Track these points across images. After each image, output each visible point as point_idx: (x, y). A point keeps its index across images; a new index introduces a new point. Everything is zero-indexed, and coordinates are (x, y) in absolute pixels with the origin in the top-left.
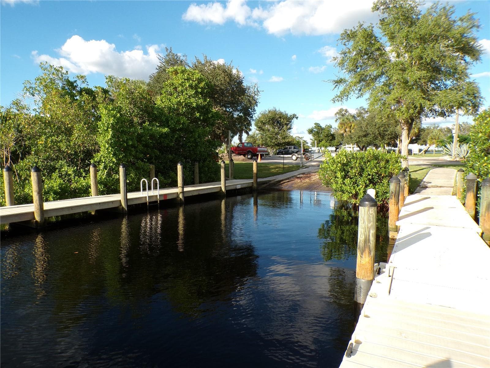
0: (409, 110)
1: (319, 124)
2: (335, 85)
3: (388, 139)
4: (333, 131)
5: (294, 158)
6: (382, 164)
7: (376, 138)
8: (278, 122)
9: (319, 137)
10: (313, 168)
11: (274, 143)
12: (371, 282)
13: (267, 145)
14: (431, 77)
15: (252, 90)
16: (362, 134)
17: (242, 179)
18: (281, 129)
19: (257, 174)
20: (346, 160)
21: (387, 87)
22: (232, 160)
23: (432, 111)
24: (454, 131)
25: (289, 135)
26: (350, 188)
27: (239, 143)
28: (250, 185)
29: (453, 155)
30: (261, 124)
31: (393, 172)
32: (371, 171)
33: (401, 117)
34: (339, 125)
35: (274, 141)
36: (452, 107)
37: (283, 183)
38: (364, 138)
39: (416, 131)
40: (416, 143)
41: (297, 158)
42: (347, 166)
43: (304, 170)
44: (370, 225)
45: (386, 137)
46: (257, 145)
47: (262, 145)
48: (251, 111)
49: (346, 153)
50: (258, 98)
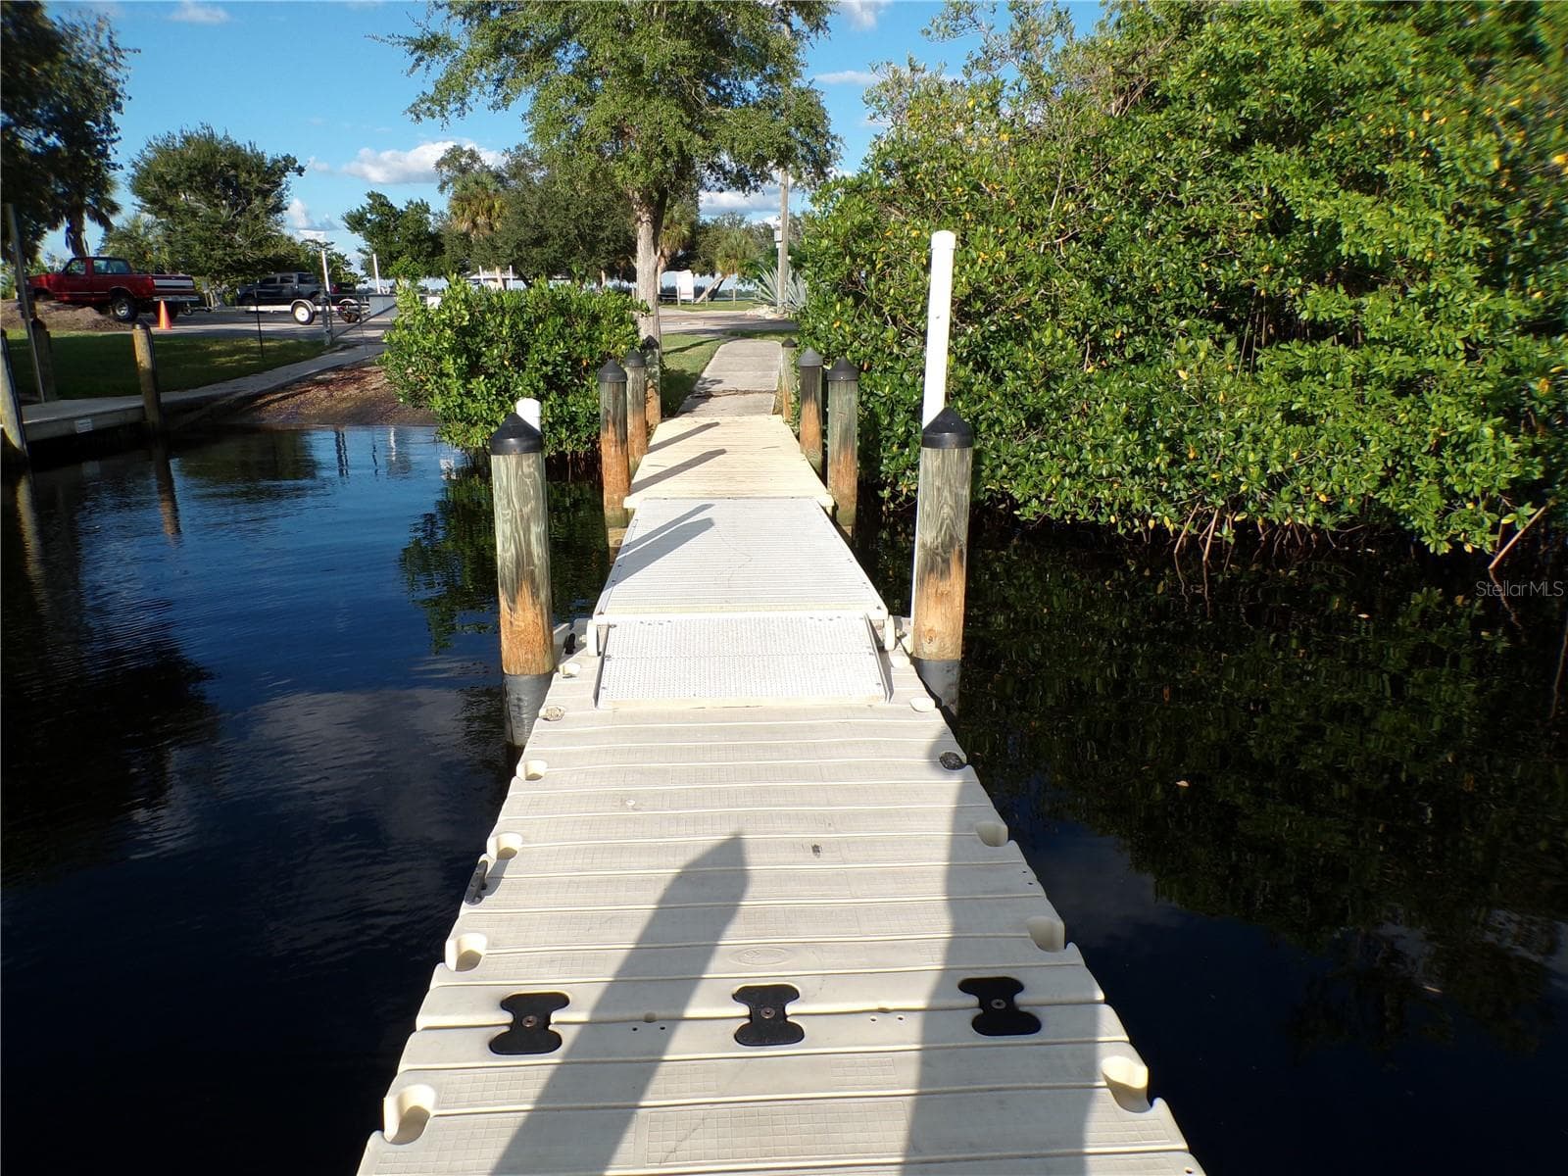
0: (651, 161)
1: (385, 198)
2: (416, 56)
3: (608, 253)
4: (433, 225)
5: (302, 314)
6: (581, 327)
7: (570, 250)
8: (227, 183)
9: (388, 243)
10: (370, 348)
11: (221, 261)
12: (546, 679)
13: (193, 269)
14: (704, 62)
15: (88, 42)
16: (525, 234)
17: (96, 396)
18: (244, 210)
19: (154, 373)
20: (467, 318)
21: (582, 80)
22: (37, 326)
23: (713, 170)
24: (778, 236)
25: (278, 231)
26: (489, 409)
27: (72, 260)
28: (133, 417)
29: (779, 305)
30: (157, 188)
31: (612, 351)
32: (548, 351)
33: (632, 182)
34: (454, 203)
35: (218, 253)
36: (762, 160)
37: (264, 405)
38: (535, 250)
39: (685, 231)
40: (686, 268)
41: (313, 315)
42: (473, 336)
43: (342, 356)
44: (527, 510)
45: (602, 247)
46: (151, 268)
47: (175, 268)
48: (96, 129)
49: (467, 295)
50: (120, 77)
